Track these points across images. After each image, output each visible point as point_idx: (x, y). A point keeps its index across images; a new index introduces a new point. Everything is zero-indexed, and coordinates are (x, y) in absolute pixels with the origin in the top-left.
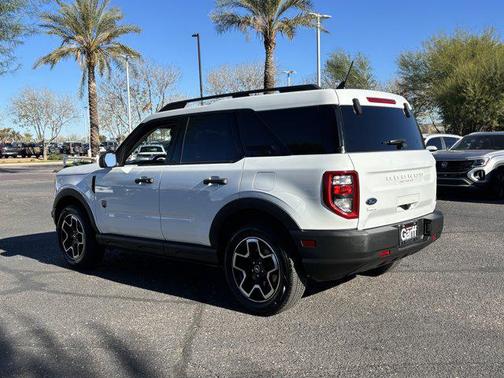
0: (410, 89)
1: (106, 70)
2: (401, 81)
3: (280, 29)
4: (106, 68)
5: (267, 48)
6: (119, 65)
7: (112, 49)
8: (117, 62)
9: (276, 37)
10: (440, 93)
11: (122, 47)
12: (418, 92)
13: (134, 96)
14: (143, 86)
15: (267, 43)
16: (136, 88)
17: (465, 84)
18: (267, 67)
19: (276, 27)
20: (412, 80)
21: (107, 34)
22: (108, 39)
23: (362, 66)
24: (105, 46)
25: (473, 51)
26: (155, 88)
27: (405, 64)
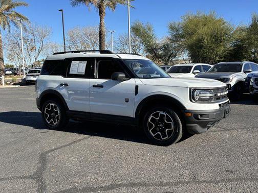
0: (174, 41)
1: (7, 26)
2: (170, 37)
3: (108, 5)
4: (7, 25)
5: (100, 16)
6: (16, 24)
7: (10, 14)
8: (14, 23)
9: (106, 10)
10: (189, 43)
11: (17, 14)
12: (179, 43)
13: (26, 42)
14: (31, 37)
15: (101, 12)
16: (27, 38)
17: (203, 39)
18: (101, 26)
19: (105, 4)
20: (175, 36)
21: (7, 6)
22: (8, 9)
23: (149, 29)
24: (6, 13)
25: (206, 22)
26: (37, 38)
27: (172, 28)
